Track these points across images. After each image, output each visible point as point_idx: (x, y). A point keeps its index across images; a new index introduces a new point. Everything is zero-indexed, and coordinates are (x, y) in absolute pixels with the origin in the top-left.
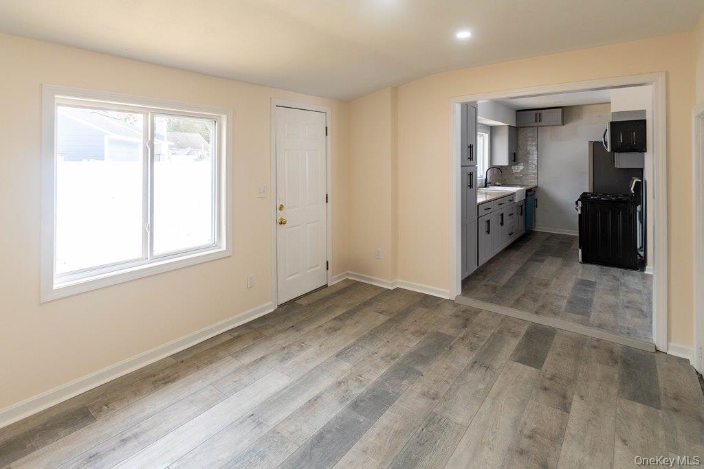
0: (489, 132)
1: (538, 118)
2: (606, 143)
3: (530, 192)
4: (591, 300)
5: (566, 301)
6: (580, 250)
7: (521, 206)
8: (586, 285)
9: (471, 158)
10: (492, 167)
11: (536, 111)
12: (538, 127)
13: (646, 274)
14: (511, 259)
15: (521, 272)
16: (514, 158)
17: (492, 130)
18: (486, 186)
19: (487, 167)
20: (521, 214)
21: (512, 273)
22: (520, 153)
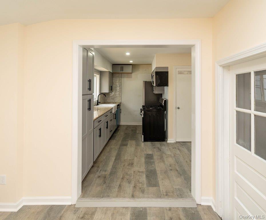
0: (99, 74)
1: (122, 69)
2: (153, 82)
3: (119, 106)
4: (155, 170)
5: (144, 176)
6: (143, 136)
7: (115, 114)
8: (149, 157)
9: (90, 89)
10: (101, 94)
11: (121, 66)
12: (121, 73)
13: (169, 143)
14: (112, 147)
15: (118, 157)
16: (111, 88)
17: (101, 73)
18: (98, 105)
19: (98, 94)
20: (115, 118)
21: (113, 159)
22: (114, 86)
